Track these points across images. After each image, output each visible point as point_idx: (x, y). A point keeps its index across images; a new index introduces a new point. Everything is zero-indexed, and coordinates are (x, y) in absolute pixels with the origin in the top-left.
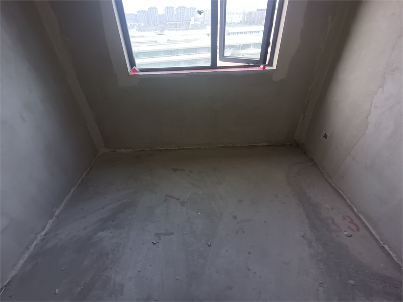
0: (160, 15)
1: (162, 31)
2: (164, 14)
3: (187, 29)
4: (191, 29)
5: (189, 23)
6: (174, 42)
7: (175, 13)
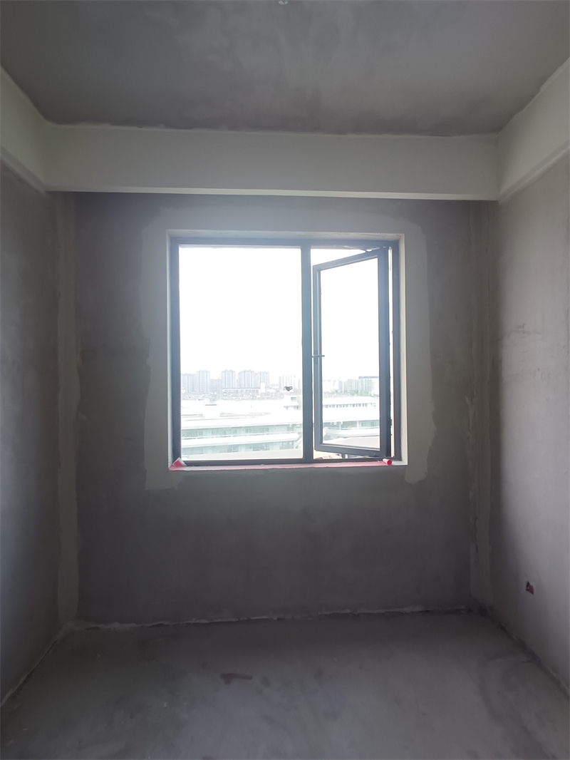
0: (212, 380)
1: (214, 400)
2: (219, 379)
3: (253, 398)
4: (259, 399)
5: (257, 391)
6: (230, 416)
7: (237, 378)
